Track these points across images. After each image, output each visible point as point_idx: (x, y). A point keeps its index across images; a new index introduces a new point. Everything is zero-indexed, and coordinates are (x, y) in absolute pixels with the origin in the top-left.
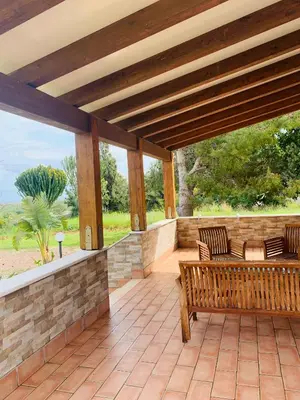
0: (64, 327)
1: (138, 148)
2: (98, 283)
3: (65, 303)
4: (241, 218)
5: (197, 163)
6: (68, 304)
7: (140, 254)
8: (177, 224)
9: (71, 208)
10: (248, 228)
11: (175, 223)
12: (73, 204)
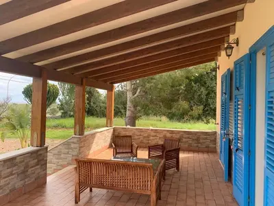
0: (8, 191)
1: (82, 84)
2: (38, 167)
3: (10, 178)
4: (152, 130)
5: (139, 90)
6: (13, 178)
7: (77, 150)
8: (114, 131)
9: (62, 111)
10: (156, 136)
11: (112, 130)
12: (63, 109)
